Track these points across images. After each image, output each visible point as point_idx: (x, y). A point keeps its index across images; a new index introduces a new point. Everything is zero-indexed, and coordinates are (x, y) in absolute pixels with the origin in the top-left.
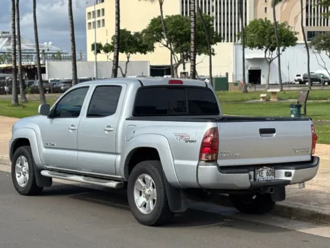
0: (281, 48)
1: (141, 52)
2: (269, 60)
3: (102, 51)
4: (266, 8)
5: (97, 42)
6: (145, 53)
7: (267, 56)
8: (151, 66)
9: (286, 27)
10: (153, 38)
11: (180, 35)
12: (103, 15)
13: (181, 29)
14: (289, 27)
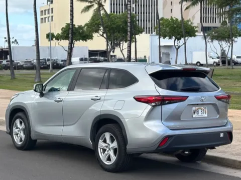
0: (186, 38)
1: (83, 40)
2: (177, 47)
3: (54, 39)
4: (171, 10)
5: (51, 32)
6: (86, 41)
7: (176, 44)
8: (89, 51)
9: (190, 23)
10: (93, 29)
11: (113, 28)
12: (52, 13)
13: (114, 24)
14: (192, 23)
